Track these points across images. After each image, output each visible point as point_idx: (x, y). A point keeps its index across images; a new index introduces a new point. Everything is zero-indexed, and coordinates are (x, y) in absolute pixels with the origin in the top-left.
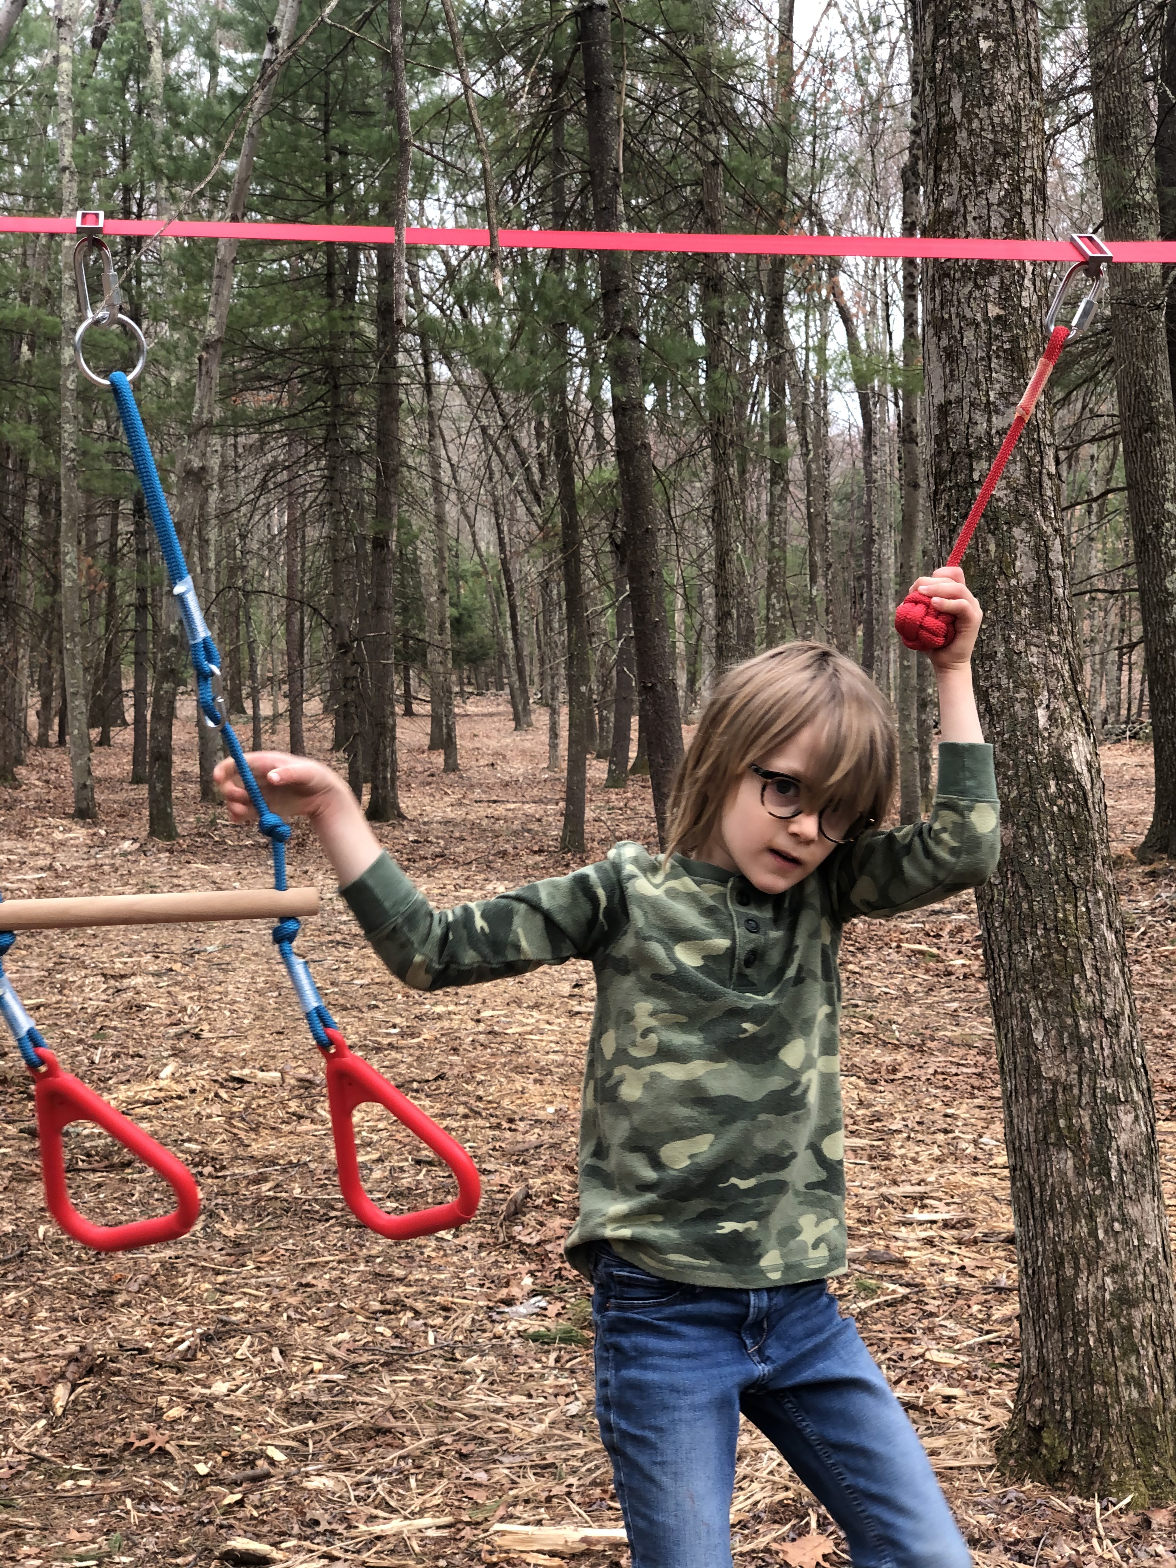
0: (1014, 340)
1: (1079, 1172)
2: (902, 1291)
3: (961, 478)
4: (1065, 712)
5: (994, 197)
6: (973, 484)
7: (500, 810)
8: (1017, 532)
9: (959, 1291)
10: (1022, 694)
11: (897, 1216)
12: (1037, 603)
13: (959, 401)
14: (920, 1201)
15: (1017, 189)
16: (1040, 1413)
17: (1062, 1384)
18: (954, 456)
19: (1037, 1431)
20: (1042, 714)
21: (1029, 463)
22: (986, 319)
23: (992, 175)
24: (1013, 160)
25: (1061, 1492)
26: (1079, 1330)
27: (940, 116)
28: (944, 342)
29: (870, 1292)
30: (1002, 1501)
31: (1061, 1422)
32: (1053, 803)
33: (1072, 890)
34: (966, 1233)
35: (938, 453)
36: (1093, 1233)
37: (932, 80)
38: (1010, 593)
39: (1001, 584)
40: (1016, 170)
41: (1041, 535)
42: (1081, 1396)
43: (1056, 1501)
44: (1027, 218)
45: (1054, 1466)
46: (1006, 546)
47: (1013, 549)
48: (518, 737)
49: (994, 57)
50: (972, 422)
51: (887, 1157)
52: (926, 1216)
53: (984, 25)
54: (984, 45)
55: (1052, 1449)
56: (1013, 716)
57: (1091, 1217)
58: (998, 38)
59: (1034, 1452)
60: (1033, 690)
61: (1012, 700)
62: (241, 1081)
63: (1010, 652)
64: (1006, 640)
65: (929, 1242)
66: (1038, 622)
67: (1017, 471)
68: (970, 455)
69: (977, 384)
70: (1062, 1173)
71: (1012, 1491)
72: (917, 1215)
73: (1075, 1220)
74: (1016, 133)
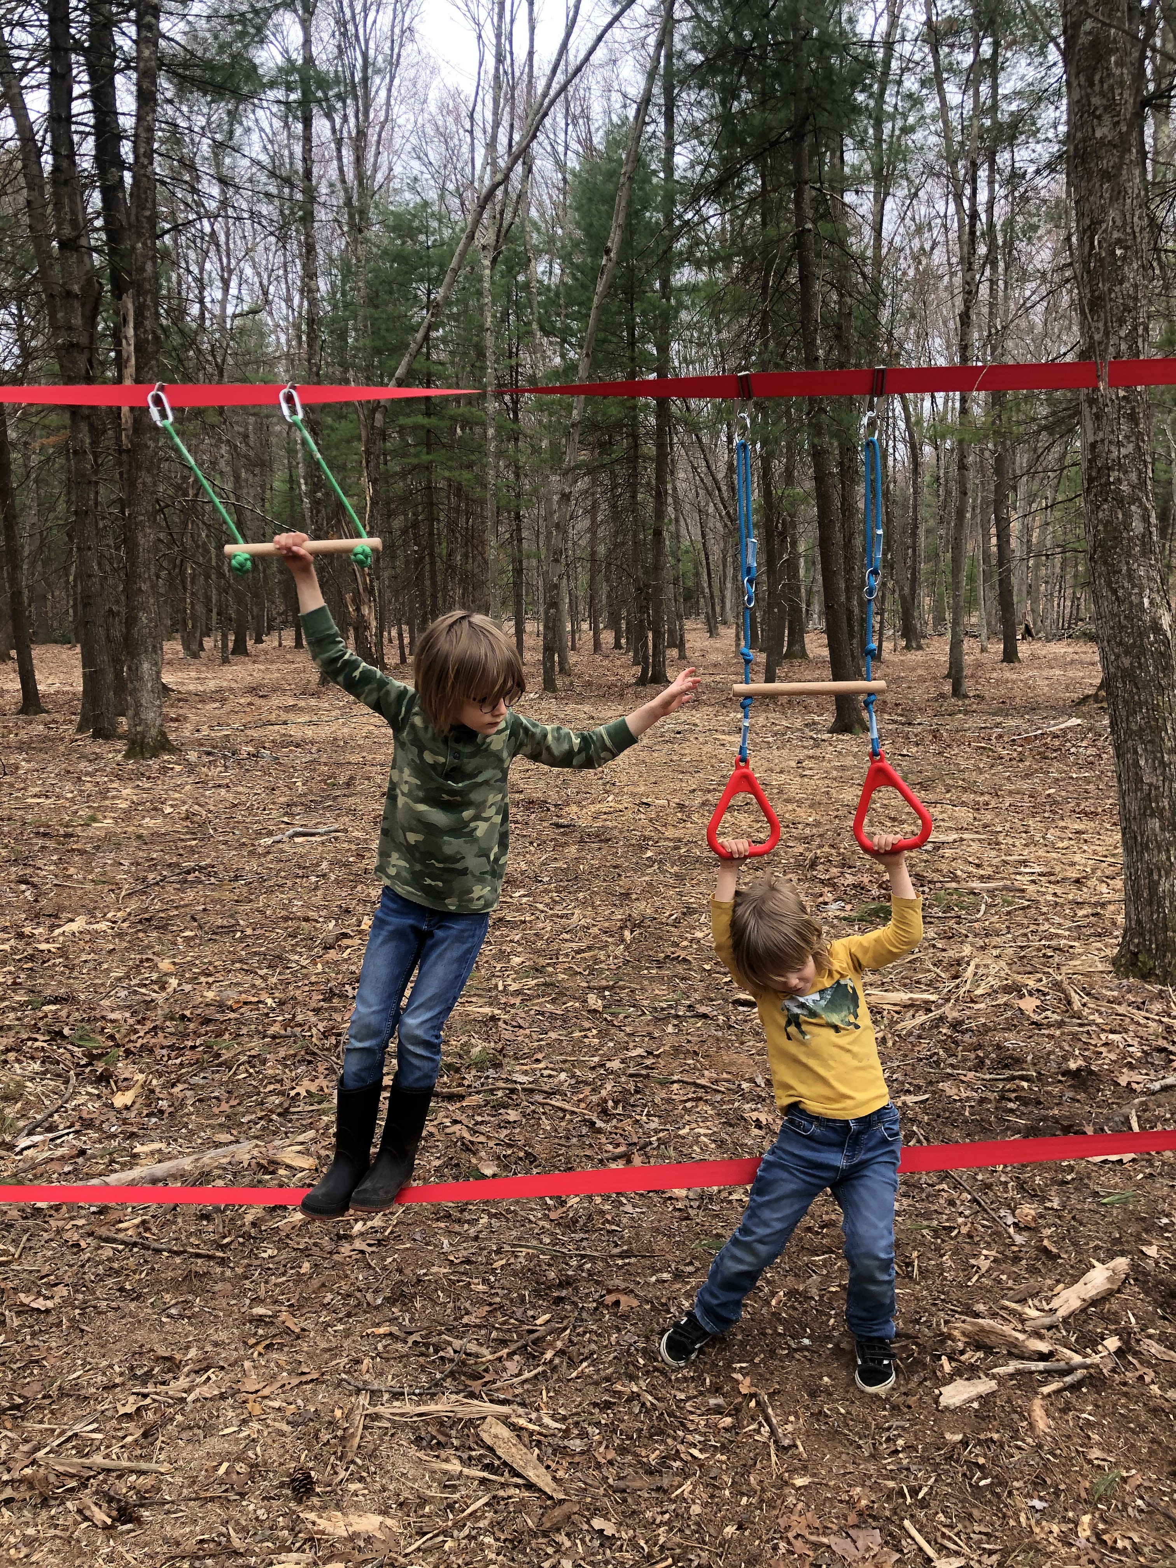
0: (1133, 408)
1: (1162, 829)
2: (1027, 903)
3: (1103, 480)
4: (1158, 599)
5: (1122, 334)
6: (1110, 483)
7: (718, 678)
8: (1133, 508)
9: (1056, 904)
10: (1136, 591)
11: (1012, 870)
12: (1143, 544)
13: (1103, 441)
14: (1024, 863)
15: (1135, 329)
16: (1137, 946)
17: (1150, 931)
18: (1099, 469)
19: (1136, 955)
20: (1146, 601)
21: (1140, 472)
22: (1118, 397)
23: (1122, 322)
24: (1133, 313)
25: (1150, 983)
26: (1161, 905)
27: (1092, 291)
28: (1094, 410)
29: (1010, 904)
30: (1119, 987)
31: (1150, 950)
32: (1152, 645)
33: (1161, 689)
34: (1052, 878)
35: (1090, 468)
36: (1169, 859)
37: (1088, 272)
38: (1130, 539)
39: (1125, 535)
40: (1135, 319)
41: (1146, 509)
42: (1161, 937)
43: (1147, 986)
44: (1140, 344)
45: (1146, 971)
46: (1128, 515)
47: (1131, 516)
48: (712, 641)
49: (1124, 258)
50: (1110, 452)
51: (998, 844)
52: (1028, 870)
53: (1119, 241)
54: (1118, 252)
55: (1144, 963)
56: (1131, 602)
57: (1168, 851)
58: (1126, 248)
59: (1134, 964)
60: (1142, 590)
61: (1130, 594)
62: (648, 805)
63: (1129, 570)
64: (1128, 563)
65: (1034, 882)
66: (1144, 554)
67: (1134, 476)
68: (1109, 469)
69: (1113, 432)
70: (1153, 830)
71: (1125, 982)
72: (1022, 869)
73: (1159, 852)
74: (1136, 299)
